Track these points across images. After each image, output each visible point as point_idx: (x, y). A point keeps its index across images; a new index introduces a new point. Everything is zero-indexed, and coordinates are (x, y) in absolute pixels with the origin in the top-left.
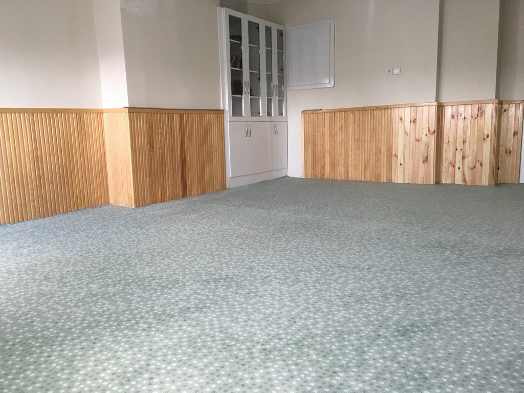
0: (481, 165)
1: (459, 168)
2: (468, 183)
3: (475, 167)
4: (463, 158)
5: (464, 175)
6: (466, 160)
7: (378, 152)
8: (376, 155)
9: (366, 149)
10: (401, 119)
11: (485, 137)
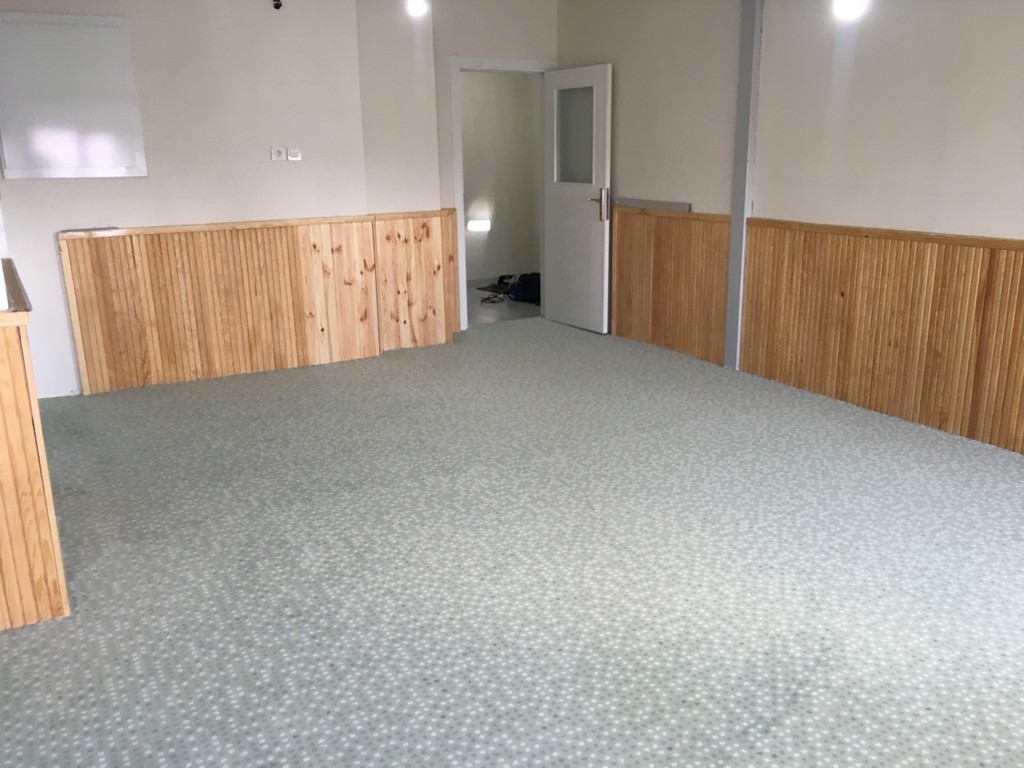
0: (434, 312)
1: (405, 322)
2: (420, 344)
3: (426, 317)
4: (410, 304)
5: (413, 332)
6: (414, 308)
7: (275, 312)
8: (272, 318)
9: (249, 310)
10: (315, 246)
11: (436, 269)
